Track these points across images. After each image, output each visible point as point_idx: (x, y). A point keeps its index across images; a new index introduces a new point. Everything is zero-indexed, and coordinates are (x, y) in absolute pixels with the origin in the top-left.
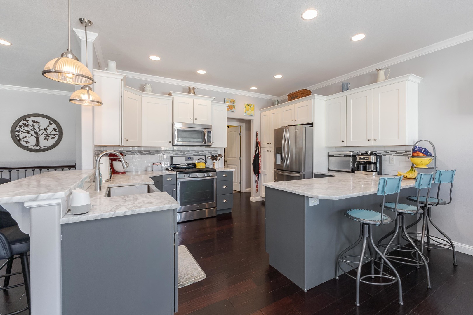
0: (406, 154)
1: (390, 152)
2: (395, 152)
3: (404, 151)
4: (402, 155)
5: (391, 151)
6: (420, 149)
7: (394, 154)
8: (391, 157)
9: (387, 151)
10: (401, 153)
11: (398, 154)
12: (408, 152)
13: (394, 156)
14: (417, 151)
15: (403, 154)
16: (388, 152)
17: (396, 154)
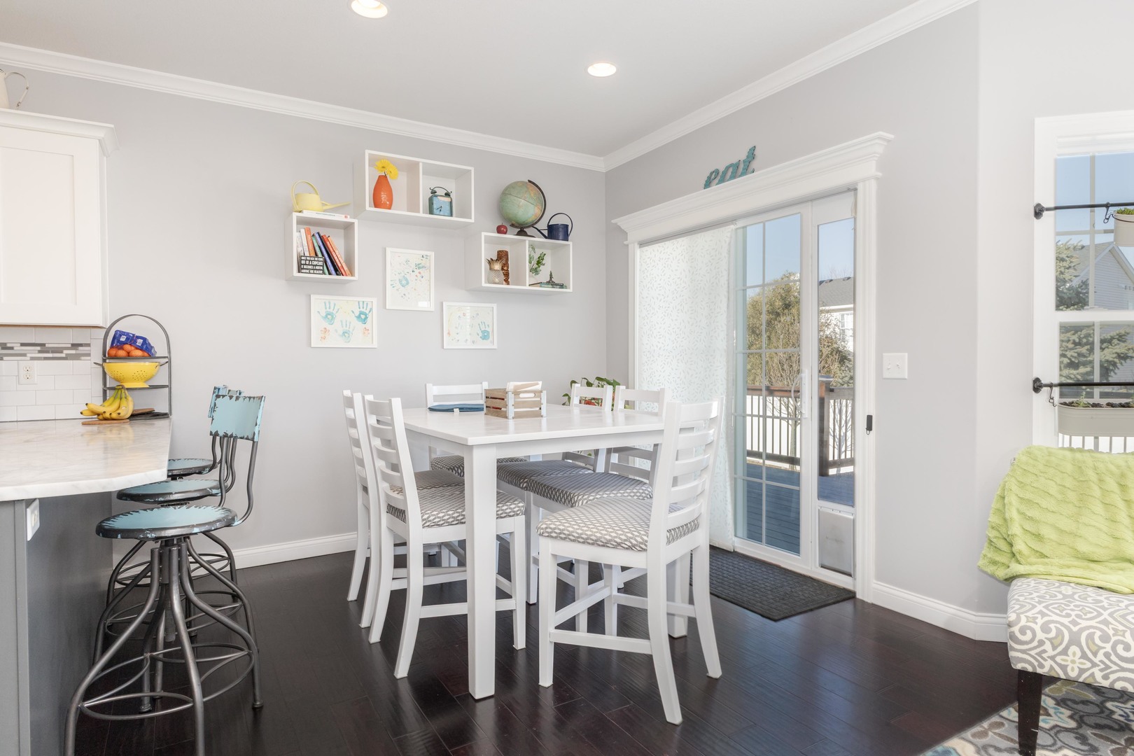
0: (73, 352)
1: (18, 348)
2: (39, 348)
3: (70, 346)
4: (63, 355)
5: (22, 345)
6: (132, 339)
7: (33, 352)
8: (25, 363)
9: (9, 345)
10: (60, 350)
11: (47, 352)
12: (80, 348)
13: (32, 359)
14: (124, 343)
15: (65, 352)
16: (12, 348)
17: (40, 352)
